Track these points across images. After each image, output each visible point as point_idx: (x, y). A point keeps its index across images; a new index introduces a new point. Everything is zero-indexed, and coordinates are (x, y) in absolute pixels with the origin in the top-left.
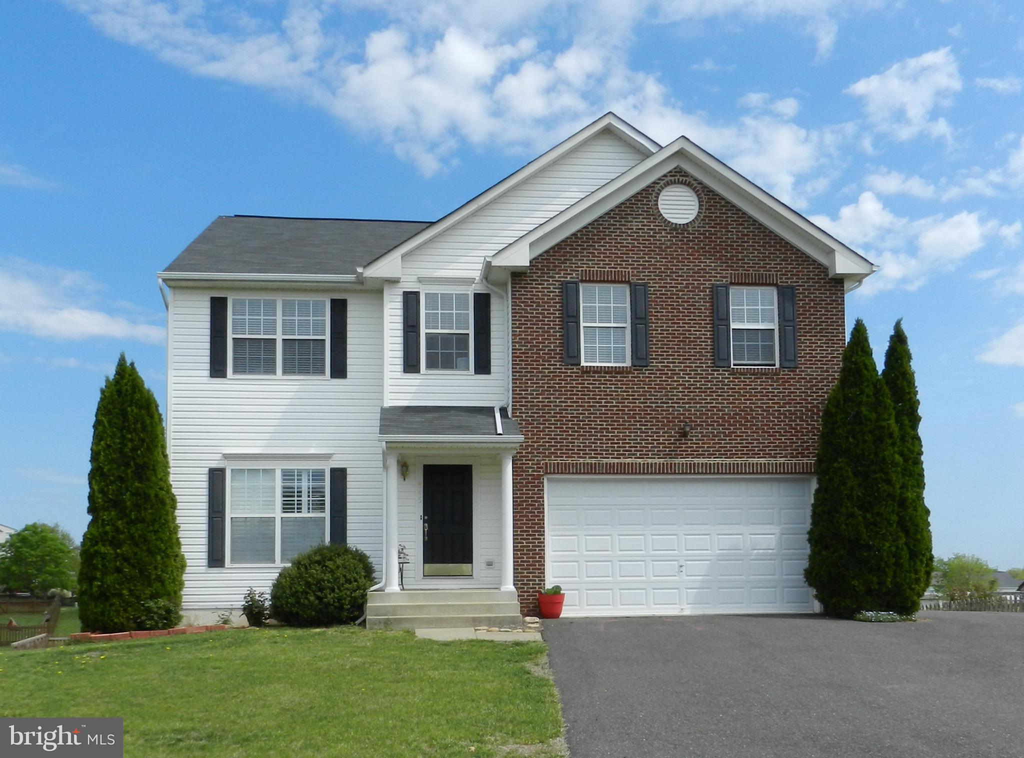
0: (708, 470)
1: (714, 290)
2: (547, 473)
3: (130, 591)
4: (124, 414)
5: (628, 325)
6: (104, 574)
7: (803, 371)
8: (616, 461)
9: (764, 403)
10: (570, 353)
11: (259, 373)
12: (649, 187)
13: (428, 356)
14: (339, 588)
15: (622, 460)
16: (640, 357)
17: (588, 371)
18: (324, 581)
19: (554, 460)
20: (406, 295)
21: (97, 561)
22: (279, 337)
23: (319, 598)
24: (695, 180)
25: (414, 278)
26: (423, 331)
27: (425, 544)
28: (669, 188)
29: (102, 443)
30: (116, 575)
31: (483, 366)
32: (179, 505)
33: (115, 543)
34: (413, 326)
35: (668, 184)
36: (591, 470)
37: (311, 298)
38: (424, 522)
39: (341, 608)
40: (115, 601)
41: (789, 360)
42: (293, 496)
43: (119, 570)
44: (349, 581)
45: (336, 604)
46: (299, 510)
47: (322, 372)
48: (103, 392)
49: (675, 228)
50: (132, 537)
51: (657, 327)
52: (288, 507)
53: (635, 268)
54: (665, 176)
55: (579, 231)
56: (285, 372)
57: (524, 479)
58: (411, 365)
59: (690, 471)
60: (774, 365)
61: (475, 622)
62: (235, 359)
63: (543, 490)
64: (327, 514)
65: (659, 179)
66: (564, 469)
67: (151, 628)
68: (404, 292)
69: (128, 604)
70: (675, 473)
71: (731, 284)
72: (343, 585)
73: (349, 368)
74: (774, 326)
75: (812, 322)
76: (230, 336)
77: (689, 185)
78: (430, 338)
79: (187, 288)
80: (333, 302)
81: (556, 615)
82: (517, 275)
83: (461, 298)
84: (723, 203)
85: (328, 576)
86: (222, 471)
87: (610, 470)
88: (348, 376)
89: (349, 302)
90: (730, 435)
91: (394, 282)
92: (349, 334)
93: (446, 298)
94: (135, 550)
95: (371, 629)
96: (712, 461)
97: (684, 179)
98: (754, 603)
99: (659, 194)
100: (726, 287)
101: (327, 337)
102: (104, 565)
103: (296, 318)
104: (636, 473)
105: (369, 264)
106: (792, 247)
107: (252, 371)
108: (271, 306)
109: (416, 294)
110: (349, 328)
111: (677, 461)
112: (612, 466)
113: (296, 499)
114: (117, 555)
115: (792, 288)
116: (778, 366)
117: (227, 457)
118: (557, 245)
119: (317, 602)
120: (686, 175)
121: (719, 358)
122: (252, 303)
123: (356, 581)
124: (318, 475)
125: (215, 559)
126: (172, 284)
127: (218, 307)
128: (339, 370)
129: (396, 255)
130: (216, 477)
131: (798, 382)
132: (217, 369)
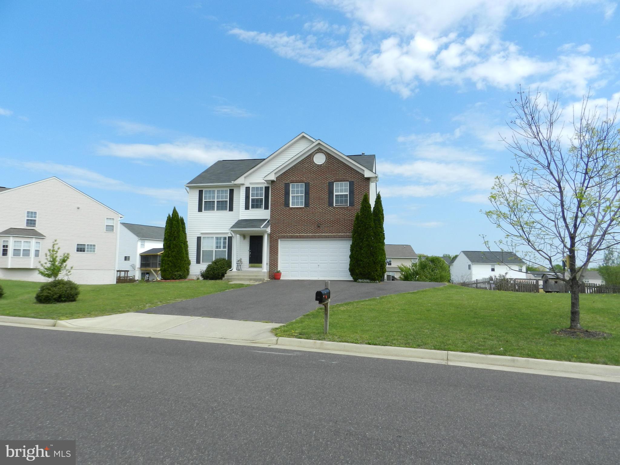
0: (326, 237)
1: (329, 183)
2: (279, 238)
3: (171, 269)
4: (172, 223)
5: (304, 195)
6: (165, 265)
7: (356, 207)
8: (299, 234)
9: (343, 217)
10: (287, 204)
11: (211, 210)
12: (311, 154)
13: (252, 205)
14: (219, 270)
15: (300, 234)
16: (307, 204)
17: (292, 208)
18: (215, 268)
19: (281, 234)
20: (246, 188)
21: (164, 262)
22: (216, 200)
23: (213, 272)
24: (325, 151)
25: (249, 183)
26: (251, 198)
27: (250, 258)
28: (317, 154)
29: (167, 231)
30: (168, 265)
31: (266, 208)
32: (189, 247)
33: (168, 257)
34: (248, 197)
35: (316, 153)
36: (292, 237)
37: (224, 189)
38: (250, 252)
39: (219, 275)
40: (167, 272)
41: (352, 204)
42: (218, 244)
43: (168, 264)
44: (221, 268)
45: (218, 274)
46: (220, 248)
47: (227, 210)
48: (168, 217)
49: (318, 165)
50: (172, 256)
51: (311, 196)
52: (217, 247)
53: (306, 178)
54: (316, 150)
55: (290, 168)
56: (217, 210)
57: (273, 240)
58: (247, 208)
59: (319, 237)
60: (347, 205)
61: (251, 280)
62: (205, 207)
63: (278, 243)
64: (227, 249)
65: (314, 152)
66: (284, 237)
67: (176, 279)
68: (246, 187)
69: (170, 273)
70: (316, 238)
71: (335, 181)
72: (220, 269)
73: (234, 208)
74: (348, 193)
75: (359, 192)
76: (204, 200)
77: (323, 153)
78: (253, 200)
79: (193, 188)
80: (230, 190)
81: (279, 279)
82: (273, 182)
83: (261, 188)
84: (333, 157)
85: (216, 266)
86: (200, 237)
87: (297, 237)
88: (234, 210)
89: (234, 190)
90: (332, 227)
91: (243, 184)
92: (234, 199)
93: (257, 188)
94: (173, 259)
95: (224, 281)
96: (327, 234)
97: (321, 151)
98: (341, 277)
99: (314, 156)
100: (333, 183)
101: (228, 200)
102: (165, 263)
103: (224, 195)
104: (304, 238)
105: (235, 180)
106: (354, 169)
107: (209, 210)
108: (214, 191)
109: (249, 188)
110: (234, 197)
111: (316, 234)
112: (297, 236)
113: (219, 245)
114: (169, 260)
115: (353, 182)
116: (348, 206)
117: (202, 234)
118: (284, 173)
119: (213, 273)
120: (322, 150)
121: (331, 204)
122: (210, 191)
123: (224, 268)
124: (225, 238)
125: (198, 262)
126: (190, 187)
127: (201, 192)
128: (231, 209)
129: (243, 177)
130: (199, 239)
131: (354, 210)
132: (200, 210)
